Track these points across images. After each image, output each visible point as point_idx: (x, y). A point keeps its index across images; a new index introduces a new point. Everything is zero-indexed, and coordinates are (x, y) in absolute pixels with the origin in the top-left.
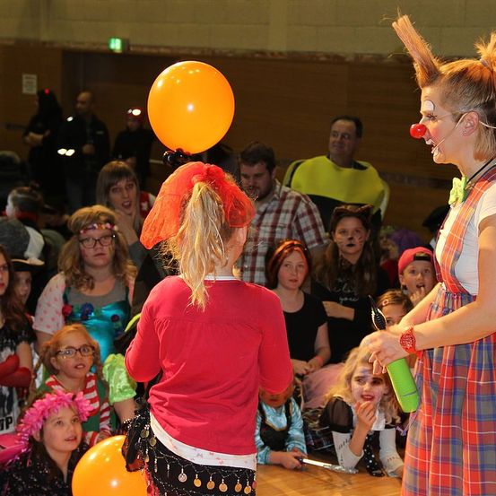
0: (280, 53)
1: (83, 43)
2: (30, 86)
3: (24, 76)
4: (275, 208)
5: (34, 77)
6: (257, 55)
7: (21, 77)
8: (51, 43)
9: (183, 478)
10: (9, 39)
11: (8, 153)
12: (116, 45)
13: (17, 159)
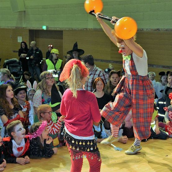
0: (91, 29)
1: (35, 27)
2: (20, 40)
3: (18, 37)
4: (94, 74)
5: (21, 37)
6: (85, 30)
7: (17, 38)
8: (26, 28)
9: (73, 142)
10: (13, 27)
11: (15, 59)
12: (44, 28)
13: (18, 61)
